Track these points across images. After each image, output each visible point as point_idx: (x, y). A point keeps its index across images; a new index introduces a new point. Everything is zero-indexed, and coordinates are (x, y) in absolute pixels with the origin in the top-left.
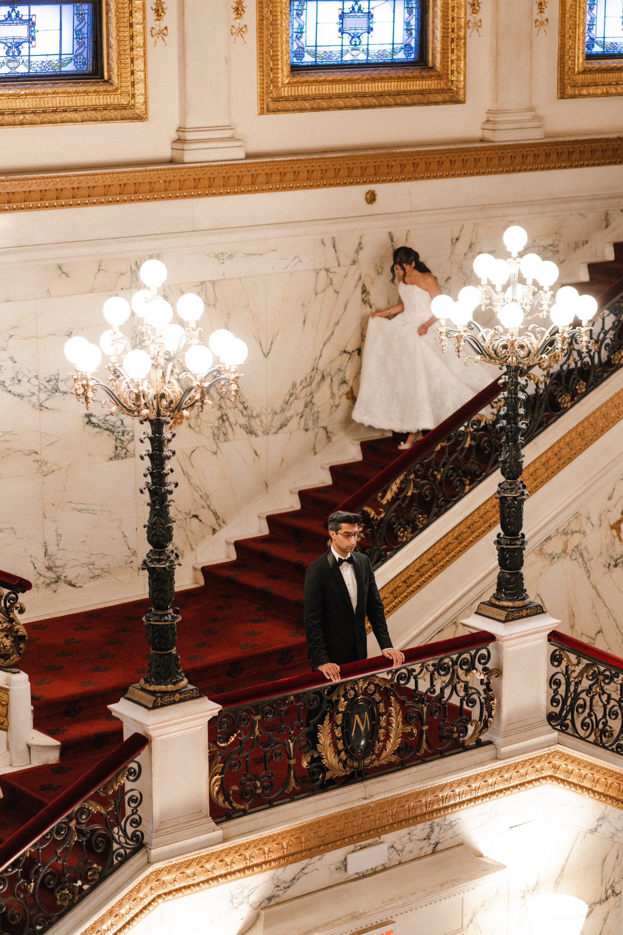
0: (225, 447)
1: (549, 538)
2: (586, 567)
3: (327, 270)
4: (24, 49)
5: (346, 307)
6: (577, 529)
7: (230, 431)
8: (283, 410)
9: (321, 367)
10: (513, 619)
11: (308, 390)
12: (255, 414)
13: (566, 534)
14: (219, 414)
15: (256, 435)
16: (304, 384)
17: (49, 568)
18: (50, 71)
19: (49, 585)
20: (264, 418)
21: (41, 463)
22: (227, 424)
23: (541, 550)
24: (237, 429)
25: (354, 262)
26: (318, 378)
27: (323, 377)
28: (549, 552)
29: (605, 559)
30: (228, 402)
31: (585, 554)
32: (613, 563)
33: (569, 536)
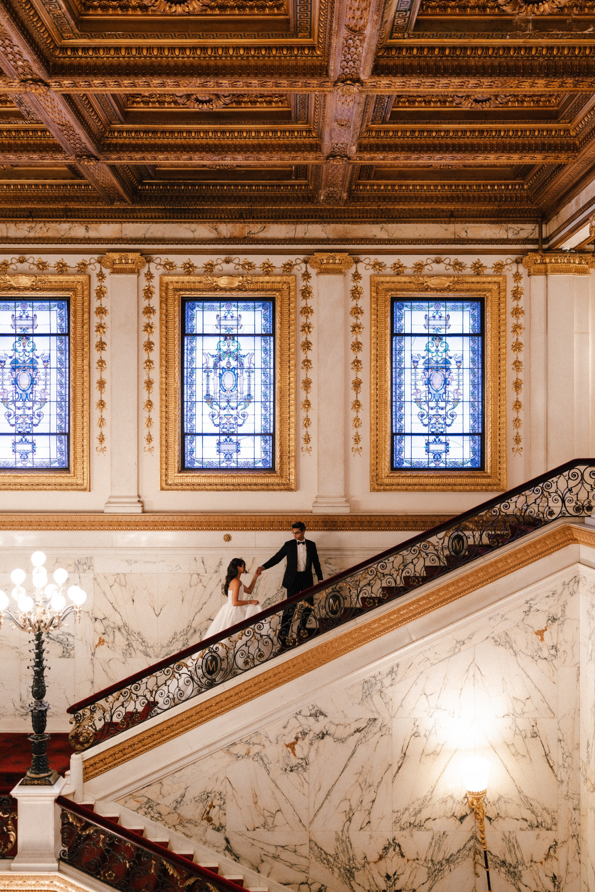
0: (130, 660)
1: (234, 744)
2: (266, 767)
3: (198, 574)
4: (30, 456)
5: (210, 595)
6: (258, 742)
7: (133, 652)
8: (168, 646)
9: (194, 625)
10: (26, 785)
11: (185, 637)
12: (149, 646)
13: (249, 744)
14: (127, 643)
15: (150, 657)
16: (182, 633)
17: (22, 707)
18: (44, 466)
19: (22, 716)
20: (155, 648)
21: (20, 654)
22: (132, 648)
23: (228, 750)
24: (138, 652)
25: (216, 572)
26: (192, 631)
27: (195, 631)
28: (235, 753)
29: (281, 765)
30: (133, 637)
31: (265, 759)
32: (289, 769)
33: (251, 746)
